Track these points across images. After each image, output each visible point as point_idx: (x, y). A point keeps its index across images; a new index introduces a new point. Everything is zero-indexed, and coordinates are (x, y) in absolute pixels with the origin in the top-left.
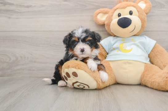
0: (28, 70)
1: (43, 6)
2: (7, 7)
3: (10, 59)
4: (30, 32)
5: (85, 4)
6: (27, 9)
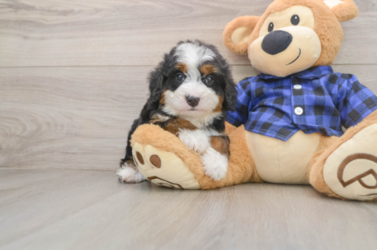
0: (63, 153)
1: (97, 11)
2: (22, 15)
3: (25, 129)
4: (68, 68)
5: (189, 5)
6: (63, 19)
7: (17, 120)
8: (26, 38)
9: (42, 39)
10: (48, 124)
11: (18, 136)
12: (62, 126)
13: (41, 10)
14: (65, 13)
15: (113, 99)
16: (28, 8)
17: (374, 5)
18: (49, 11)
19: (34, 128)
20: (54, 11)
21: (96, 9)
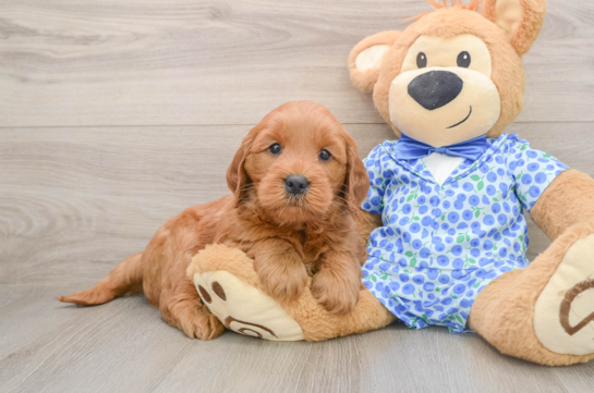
0: (92, 262)
1: (137, 37)
3: (30, 225)
4: (95, 129)
5: (284, 28)
6: (82, 50)
7: (18, 210)
8: (24, 80)
9: (50, 82)
10: (67, 217)
11: (20, 236)
12: (89, 220)
13: (47, 35)
14: (86, 40)
15: (167, 178)
16: (26, 32)
17: (575, 28)
18: (61, 38)
19: (45, 223)
20: (68, 38)
21: (135, 34)
